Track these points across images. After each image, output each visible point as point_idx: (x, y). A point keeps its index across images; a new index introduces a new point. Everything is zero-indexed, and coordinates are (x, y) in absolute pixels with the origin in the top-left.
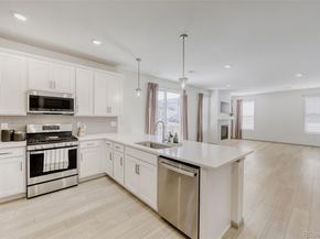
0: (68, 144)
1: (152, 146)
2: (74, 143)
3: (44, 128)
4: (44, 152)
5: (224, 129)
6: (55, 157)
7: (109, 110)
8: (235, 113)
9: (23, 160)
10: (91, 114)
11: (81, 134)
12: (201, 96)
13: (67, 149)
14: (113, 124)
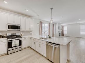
0: (19, 38)
1: (43, 38)
2: (21, 38)
3: (12, 34)
4: (12, 41)
5: (60, 34)
6: (16, 42)
7: (30, 29)
8: (62, 29)
9: (6, 43)
10: (25, 30)
11: (22, 36)
12: (53, 25)
13: (19, 40)
14: (31, 33)
